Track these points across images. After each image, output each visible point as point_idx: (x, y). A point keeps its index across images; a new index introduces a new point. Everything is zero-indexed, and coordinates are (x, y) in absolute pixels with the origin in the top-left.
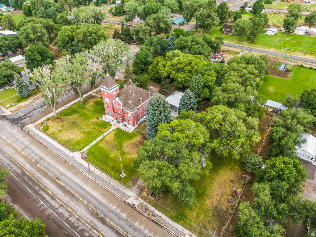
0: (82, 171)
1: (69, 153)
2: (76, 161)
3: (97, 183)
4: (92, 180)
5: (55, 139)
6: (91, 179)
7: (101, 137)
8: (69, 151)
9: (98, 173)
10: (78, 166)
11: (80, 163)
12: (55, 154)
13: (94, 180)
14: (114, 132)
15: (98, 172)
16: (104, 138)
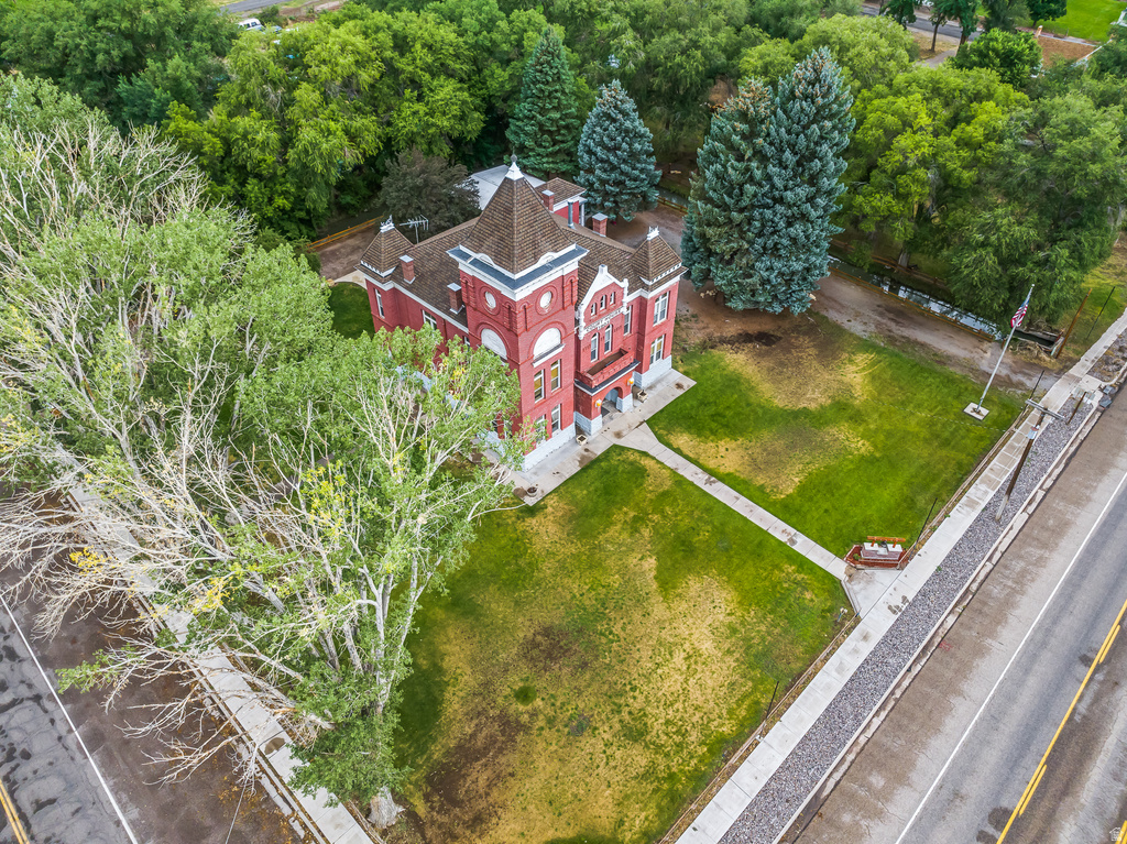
0: (990, 559)
1: (865, 638)
2: (923, 593)
3: (1041, 494)
4: (1031, 509)
5: (725, 752)
6: (1026, 516)
7: (723, 493)
8: (851, 641)
9: (986, 493)
10: (965, 578)
11: (939, 569)
12: (877, 722)
13: (1029, 504)
14: (683, 440)
15: (979, 494)
16: (726, 479)
